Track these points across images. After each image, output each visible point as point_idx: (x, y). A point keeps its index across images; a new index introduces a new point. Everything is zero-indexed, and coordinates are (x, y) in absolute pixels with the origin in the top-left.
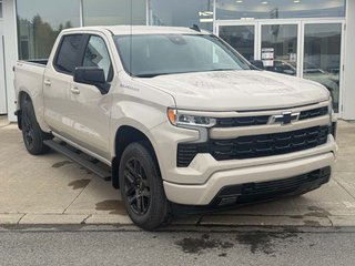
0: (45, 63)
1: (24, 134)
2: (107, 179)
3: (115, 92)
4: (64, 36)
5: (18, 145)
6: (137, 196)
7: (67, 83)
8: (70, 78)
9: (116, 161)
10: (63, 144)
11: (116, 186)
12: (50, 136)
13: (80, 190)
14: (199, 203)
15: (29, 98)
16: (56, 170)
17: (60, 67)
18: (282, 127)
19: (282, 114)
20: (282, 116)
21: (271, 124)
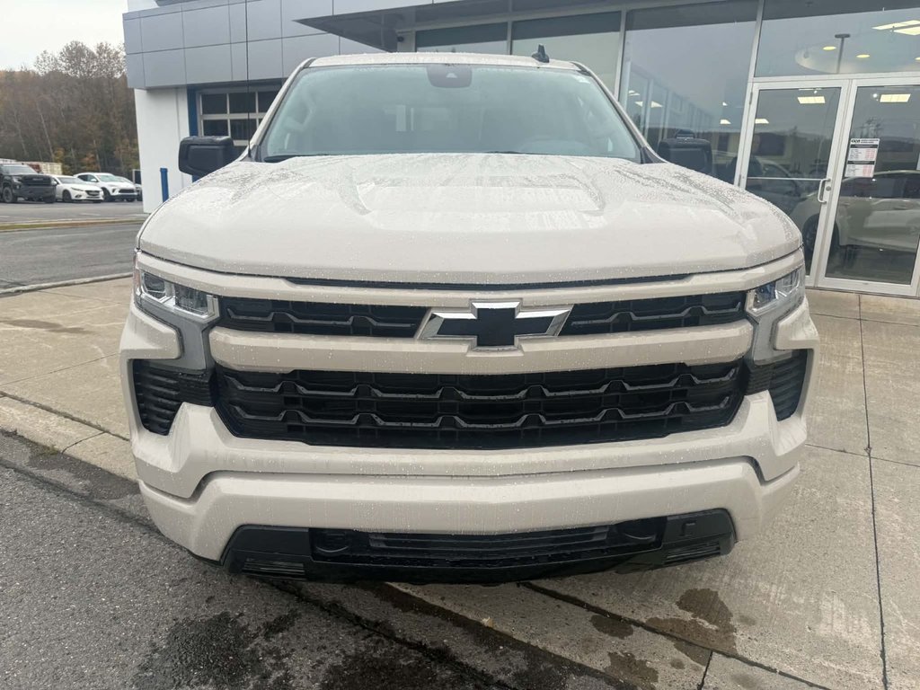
18: (472, 355)
19: (470, 308)
20: (471, 316)
21: (424, 340)
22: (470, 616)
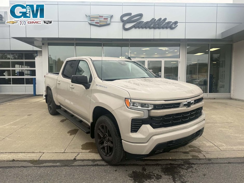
0: (58, 74)
1: (48, 105)
2: (88, 133)
3: (93, 88)
4: (67, 62)
5: (45, 110)
6: (105, 145)
7: (68, 83)
8: (69, 81)
9: (93, 124)
10: (65, 111)
11: (93, 137)
12: (59, 107)
13: (73, 136)
14: (143, 153)
15: (50, 89)
16: (62, 123)
17: (65, 75)
18: (187, 109)
19: (187, 102)
20: (187, 103)
21: (181, 107)
22: (168, 158)
